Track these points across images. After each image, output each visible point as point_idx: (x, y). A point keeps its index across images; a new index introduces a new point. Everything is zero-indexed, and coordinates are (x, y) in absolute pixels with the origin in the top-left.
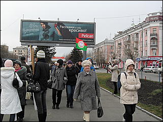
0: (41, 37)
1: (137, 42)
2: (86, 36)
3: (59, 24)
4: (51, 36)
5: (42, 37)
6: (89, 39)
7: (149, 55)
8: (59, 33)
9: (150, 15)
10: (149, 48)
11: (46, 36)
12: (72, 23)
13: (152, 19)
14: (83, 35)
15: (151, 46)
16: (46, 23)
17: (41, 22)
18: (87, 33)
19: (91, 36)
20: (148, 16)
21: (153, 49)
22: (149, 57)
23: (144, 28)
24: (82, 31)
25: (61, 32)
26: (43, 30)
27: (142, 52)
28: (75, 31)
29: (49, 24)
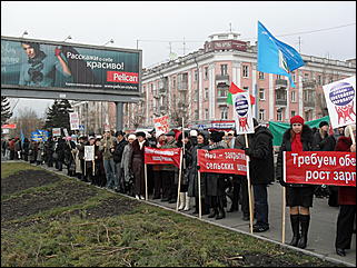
0: (25, 77)
1: (184, 92)
2: (123, 78)
3: (65, 48)
4: (48, 76)
5: (27, 77)
6: (129, 84)
7: (212, 118)
8: (66, 71)
9: (216, 38)
10: (212, 105)
11: (35, 75)
12: (93, 48)
13: (219, 45)
14: (116, 76)
15: (218, 100)
16: (35, 44)
17: (23, 41)
18: (124, 71)
19: (133, 79)
20: (210, 40)
21: (221, 106)
22: (213, 122)
23: (200, 64)
24: (114, 66)
25: (69, 67)
26: (30, 62)
27: (197, 111)
28: (100, 66)
29: (43, 48)
